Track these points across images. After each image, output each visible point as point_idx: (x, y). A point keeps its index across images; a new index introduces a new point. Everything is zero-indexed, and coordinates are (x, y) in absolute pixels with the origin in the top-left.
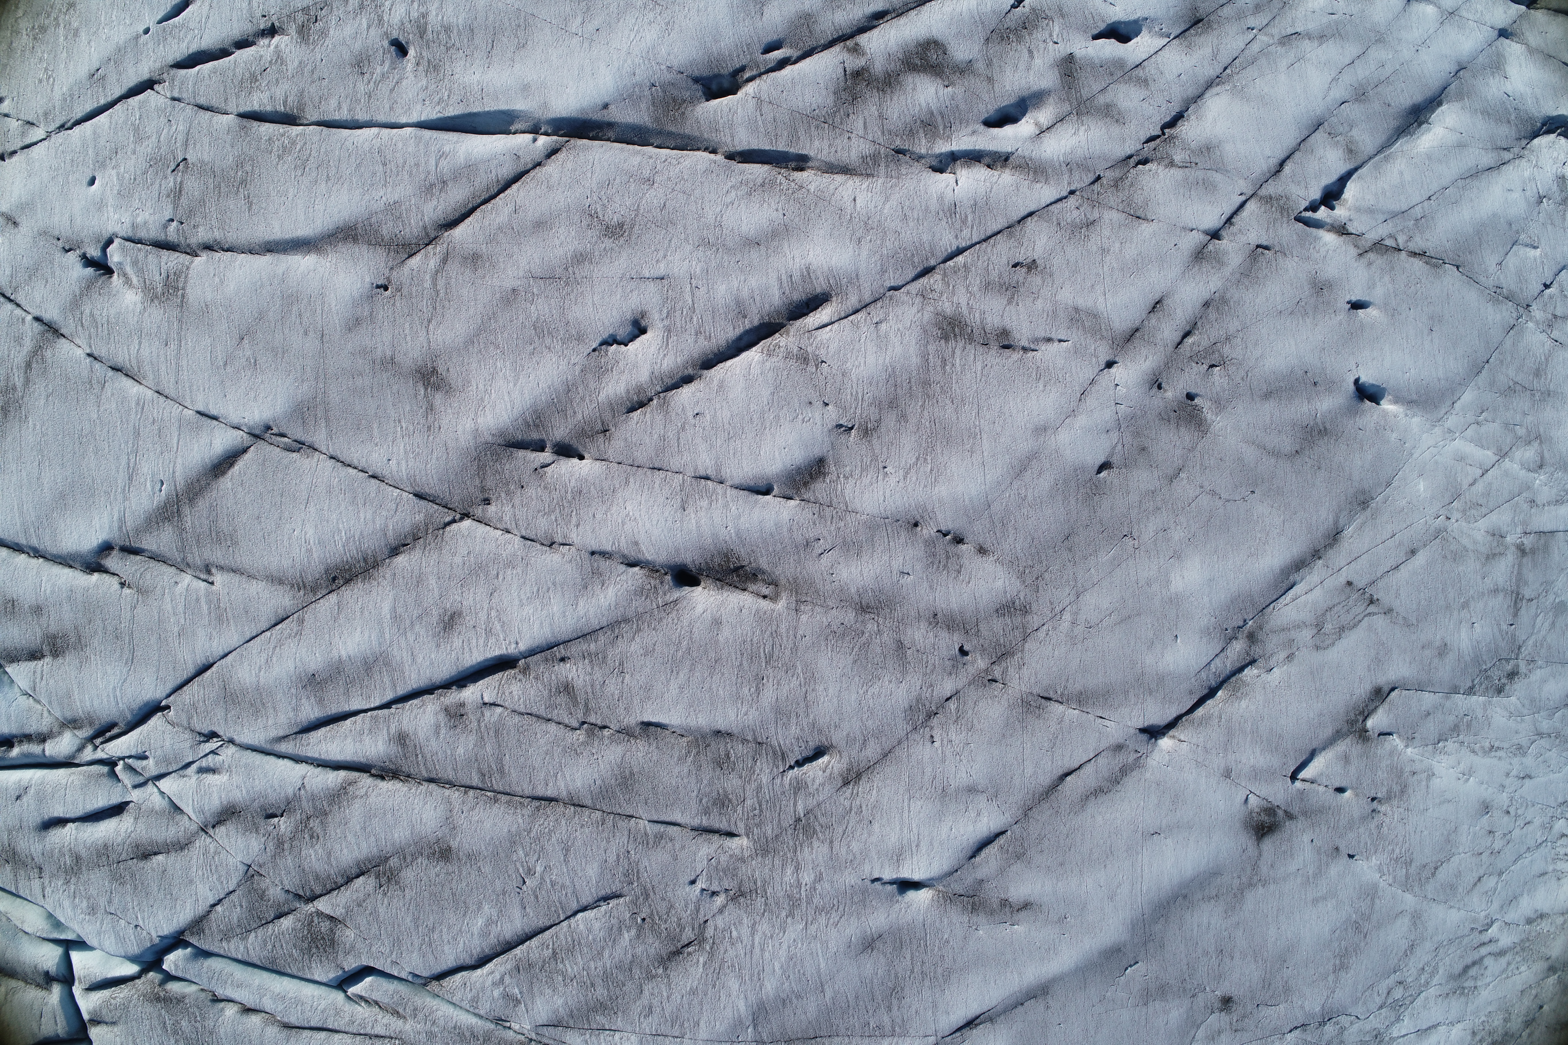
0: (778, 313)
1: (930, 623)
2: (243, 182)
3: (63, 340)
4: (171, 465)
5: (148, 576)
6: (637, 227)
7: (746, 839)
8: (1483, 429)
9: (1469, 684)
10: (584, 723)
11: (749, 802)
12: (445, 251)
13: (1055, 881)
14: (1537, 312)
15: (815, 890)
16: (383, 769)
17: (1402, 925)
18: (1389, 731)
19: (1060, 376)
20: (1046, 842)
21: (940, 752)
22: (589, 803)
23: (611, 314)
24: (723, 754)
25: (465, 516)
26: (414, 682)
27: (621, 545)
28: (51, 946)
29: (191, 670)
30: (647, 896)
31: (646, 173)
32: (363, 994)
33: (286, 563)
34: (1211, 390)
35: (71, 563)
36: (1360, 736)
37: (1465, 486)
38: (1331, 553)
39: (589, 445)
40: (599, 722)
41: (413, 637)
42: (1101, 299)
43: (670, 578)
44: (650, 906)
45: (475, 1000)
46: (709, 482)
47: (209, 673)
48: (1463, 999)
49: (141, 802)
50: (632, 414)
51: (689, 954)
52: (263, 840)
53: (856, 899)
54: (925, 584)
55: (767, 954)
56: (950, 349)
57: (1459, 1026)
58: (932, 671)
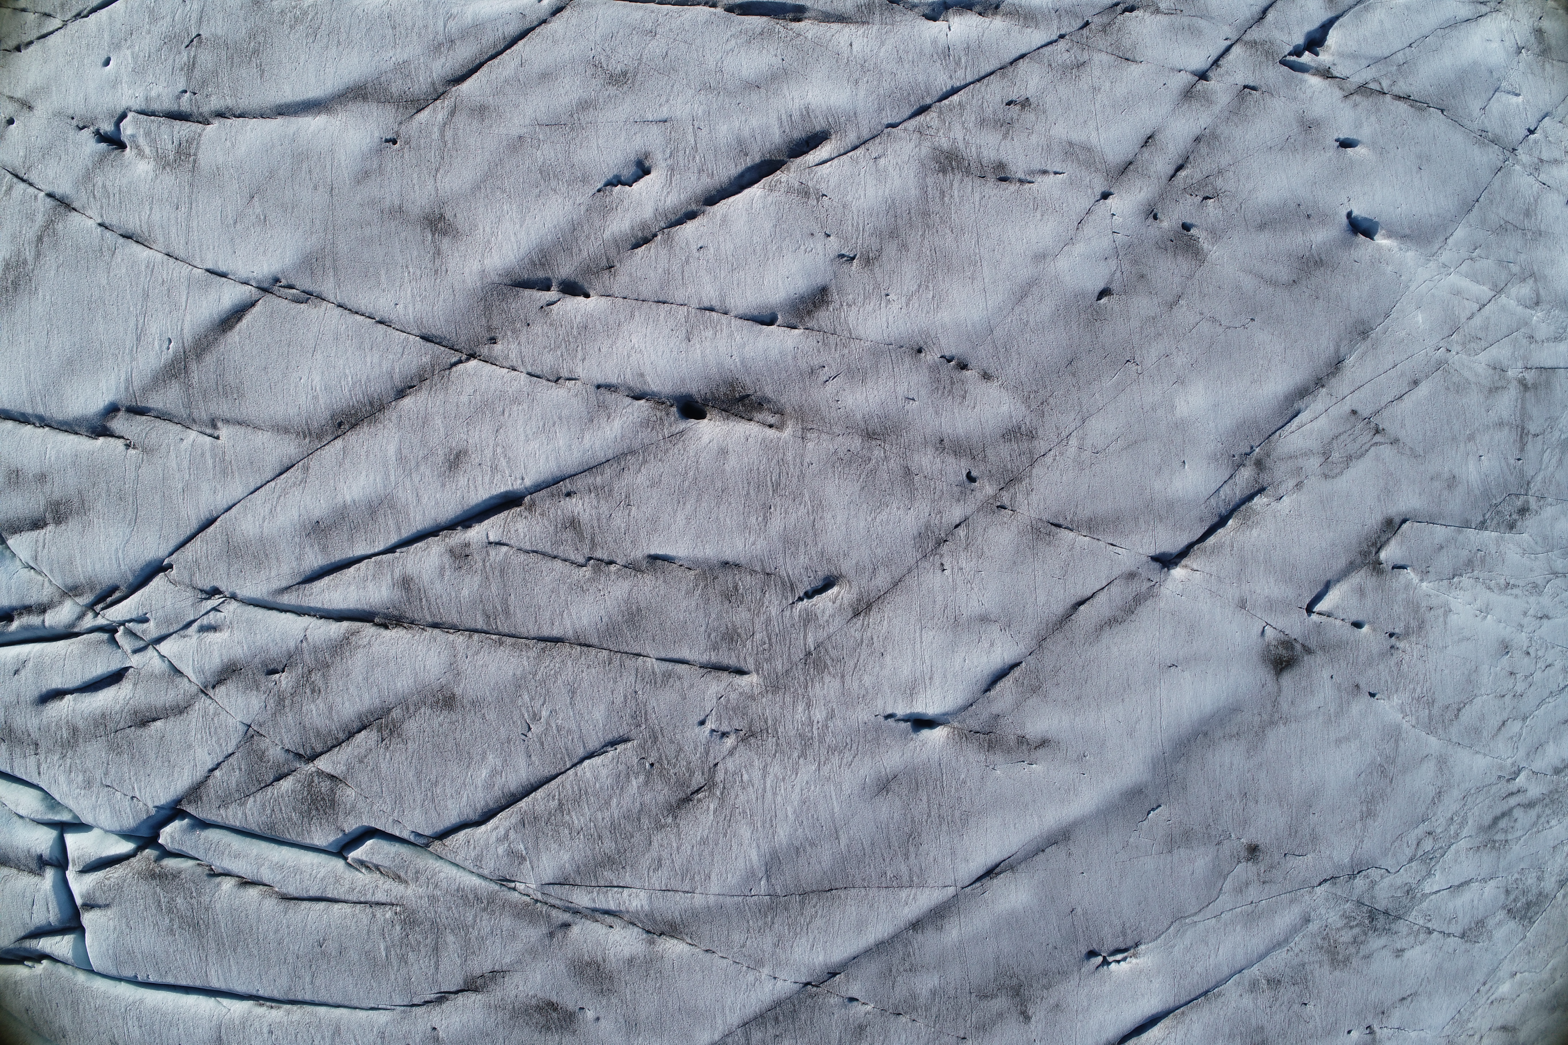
0: (779, 150)
1: (937, 449)
2: (256, 52)
3: (75, 213)
4: (180, 323)
5: (154, 435)
6: (639, 75)
7: (756, 676)
8: (1478, 265)
9: (1480, 519)
10: (590, 559)
11: (758, 636)
12: (453, 104)
13: (1072, 717)
14: (1523, 156)
15: (827, 728)
16: (386, 616)
17: (1428, 770)
18: (1402, 563)
19: (1057, 206)
20: (1061, 675)
21: (950, 580)
22: (595, 641)
23: (616, 156)
24: (731, 586)
25: (472, 356)
26: (419, 522)
27: (627, 377)
28: (45, 829)
29: (194, 525)
30: (656, 739)
31: (649, 25)
32: (364, 858)
33: (292, 411)
34: (1206, 220)
35: (77, 428)
36: (1374, 569)
37: (1463, 320)
38: (1334, 381)
39: (595, 282)
40: (605, 557)
41: (419, 478)
42: (1094, 134)
43: (675, 409)
44: (659, 749)
45: (479, 858)
46: (713, 313)
47: (212, 528)
48: (1494, 854)
49: (140, 666)
50: (636, 251)
51: (699, 800)
52: (263, 697)
53: (869, 737)
54: (931, 410)
55: (779, 798)
56: (948, 181)
57: (1492, 883)
58: (940, 498)
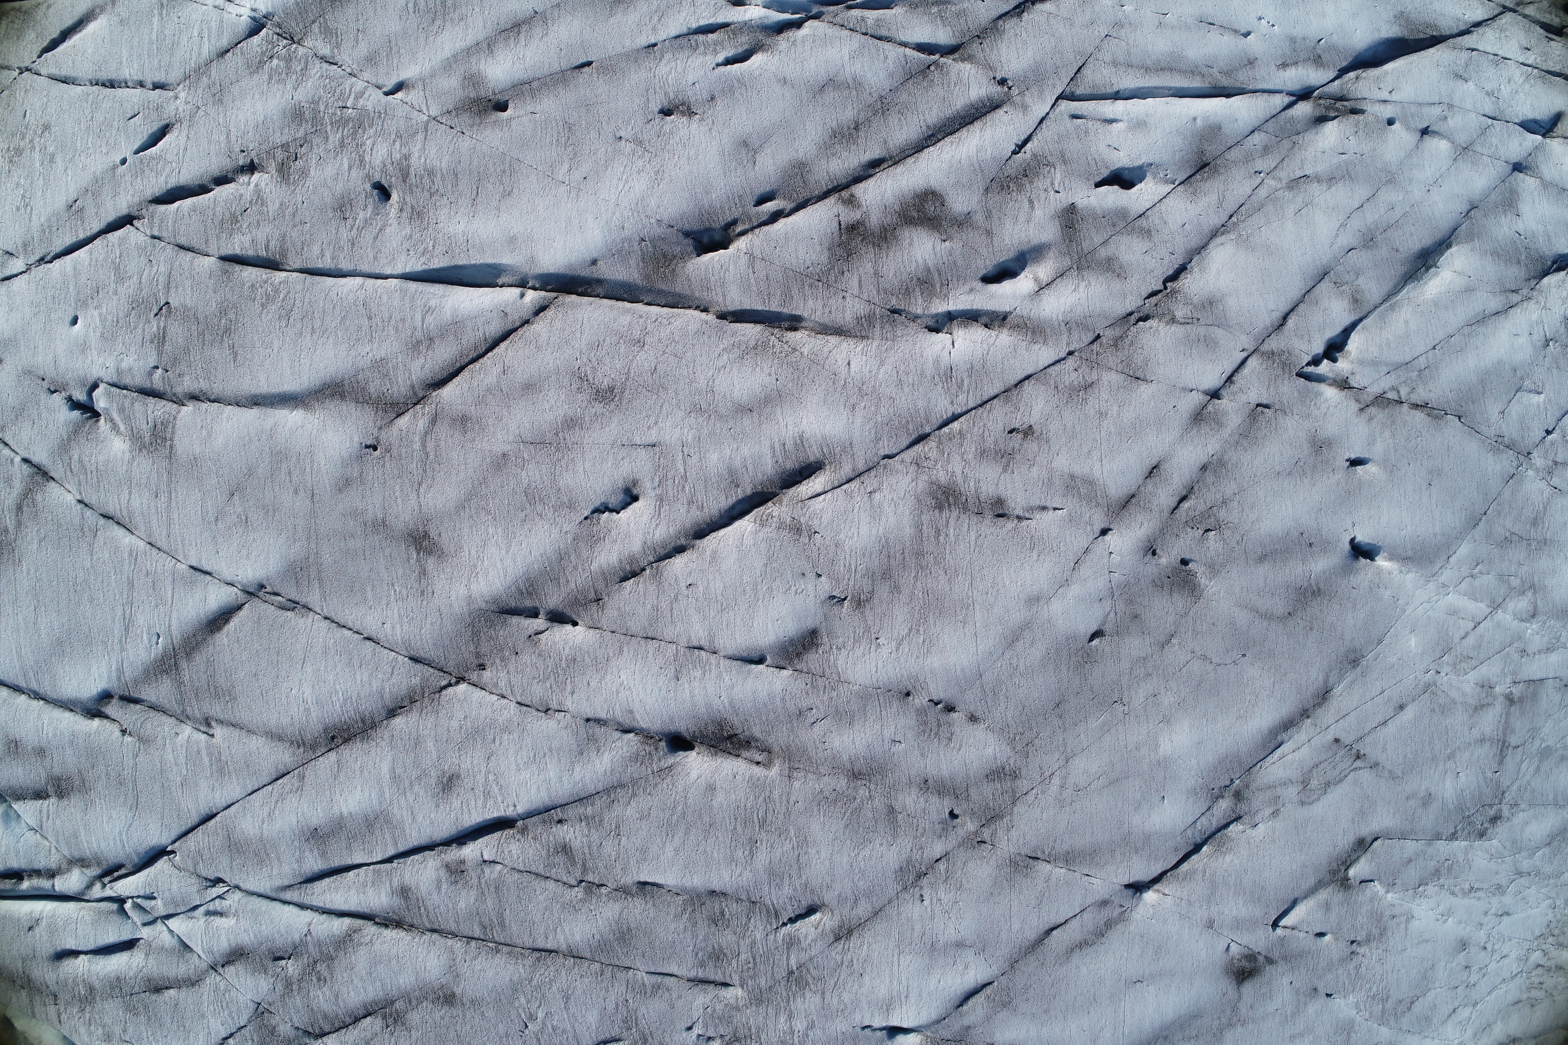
0: (771, 482)
1: (921, 789)
2: (227, 331)
3: (52, 484)
4: (167, 619)
5: (149, 726)
6: (627, 392)
7: (740, 989)
8: (1478, 582)
9: (1452, 830)
10: (582, 881)
11: (743, 956)
12: (434, 412)
13: (1039, 1027)
14: (1538, 459)
15: (807, 1036)
16: (386, 919)
18: (1370, 878)
19: (1055, 545)
20: (1031, 992)
21: (929, 910)
22: (587, 954)
23: (603, 482)
24: (717, 912)
25: (460, 679)
26: (414, 840)
27: (616, 713)
29: (195, 819)
30: (646, 1041)
31: (637, 334)
33: (285, 720)
34: (1205, 555)
35: (72, 707)
36: (1342, 885)
37: (1456, 640)
38: (1320, 712)
40: (596, 881)
41: (413, 797)
42: (1097, 466)
43: (664, 744)
46: (702, 652)
47: (212, 822)
49: (151, 939)
50: (624, 584)
52: (272, 980)
54: (916, 752)
56: (944, 519)
58: (922, 835)
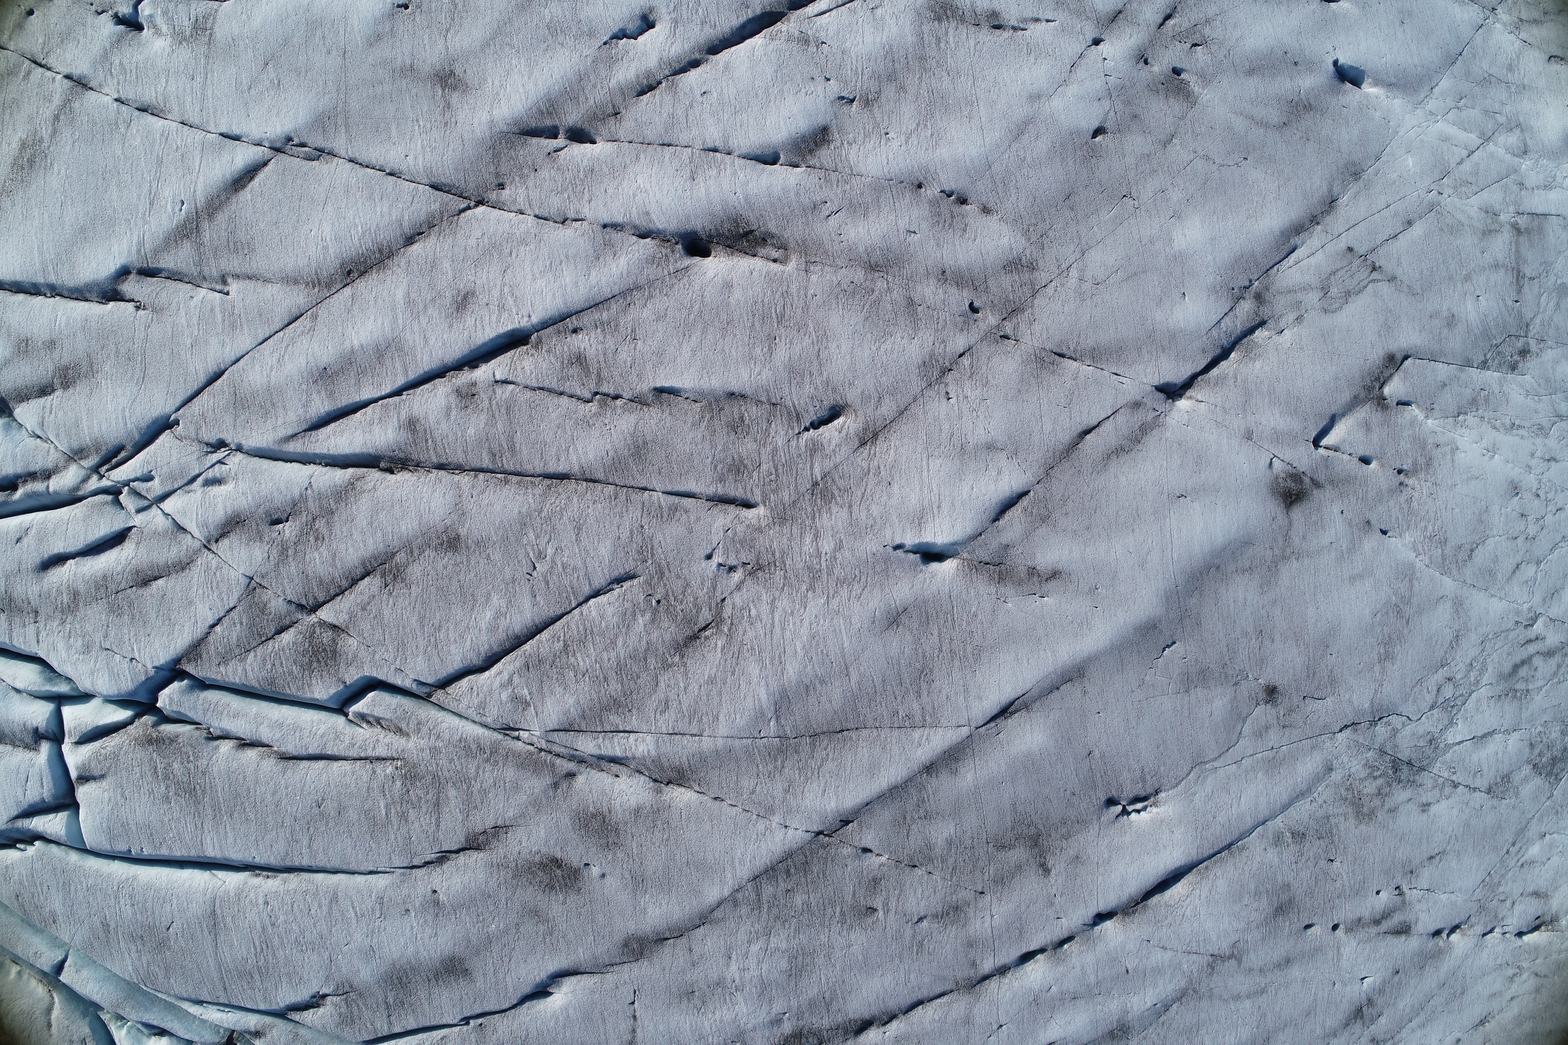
0: (779, 3)
1: (939, 280)
3: (91, 92)
4: (192, 186)
5: (164, 295)
7: (763, 508)
8: (1464, 114)
9: (1482, 358)
10: (596, 393)
11: (764, 467)
13: (1083, 546)
14: (1503, 15)
15: (835, 559)
16: (392, 460)
17: (1444, 611)
18: (1406, 399)
19: (1050, 50)
20: (1070, 504)
21: (956, 408)
22: (601, 476)
23: (621, 11)
24: (737, 417)
25: (480, 203)
26: (426, 363)
27: (633, 216)
28: (43, 703)
29: (202, 379)
30: (662, 575)
32: (365, 711)
33: (302, 262)
34: (1196, 65)
35: (88, 295)
36: (1379, 404)
37: (1453, 165)
38: (1328, 219)
39: (601, 128)
40: (611, 392)
41: (427, 320)
43: (680, 247)
44: (665, 585)
45: (482, 705)
46: (717, 153)
47: (219, 381)
48: (1516, 703)
49: (143, 525)
50: (641, 98)
51: (707, 638)
52: (266, 548)
53: (878, 569)
54: (932, 242)
55: (788, 633)
56: (943, 29)
57: (1516, 735)
58: (944, 327)
